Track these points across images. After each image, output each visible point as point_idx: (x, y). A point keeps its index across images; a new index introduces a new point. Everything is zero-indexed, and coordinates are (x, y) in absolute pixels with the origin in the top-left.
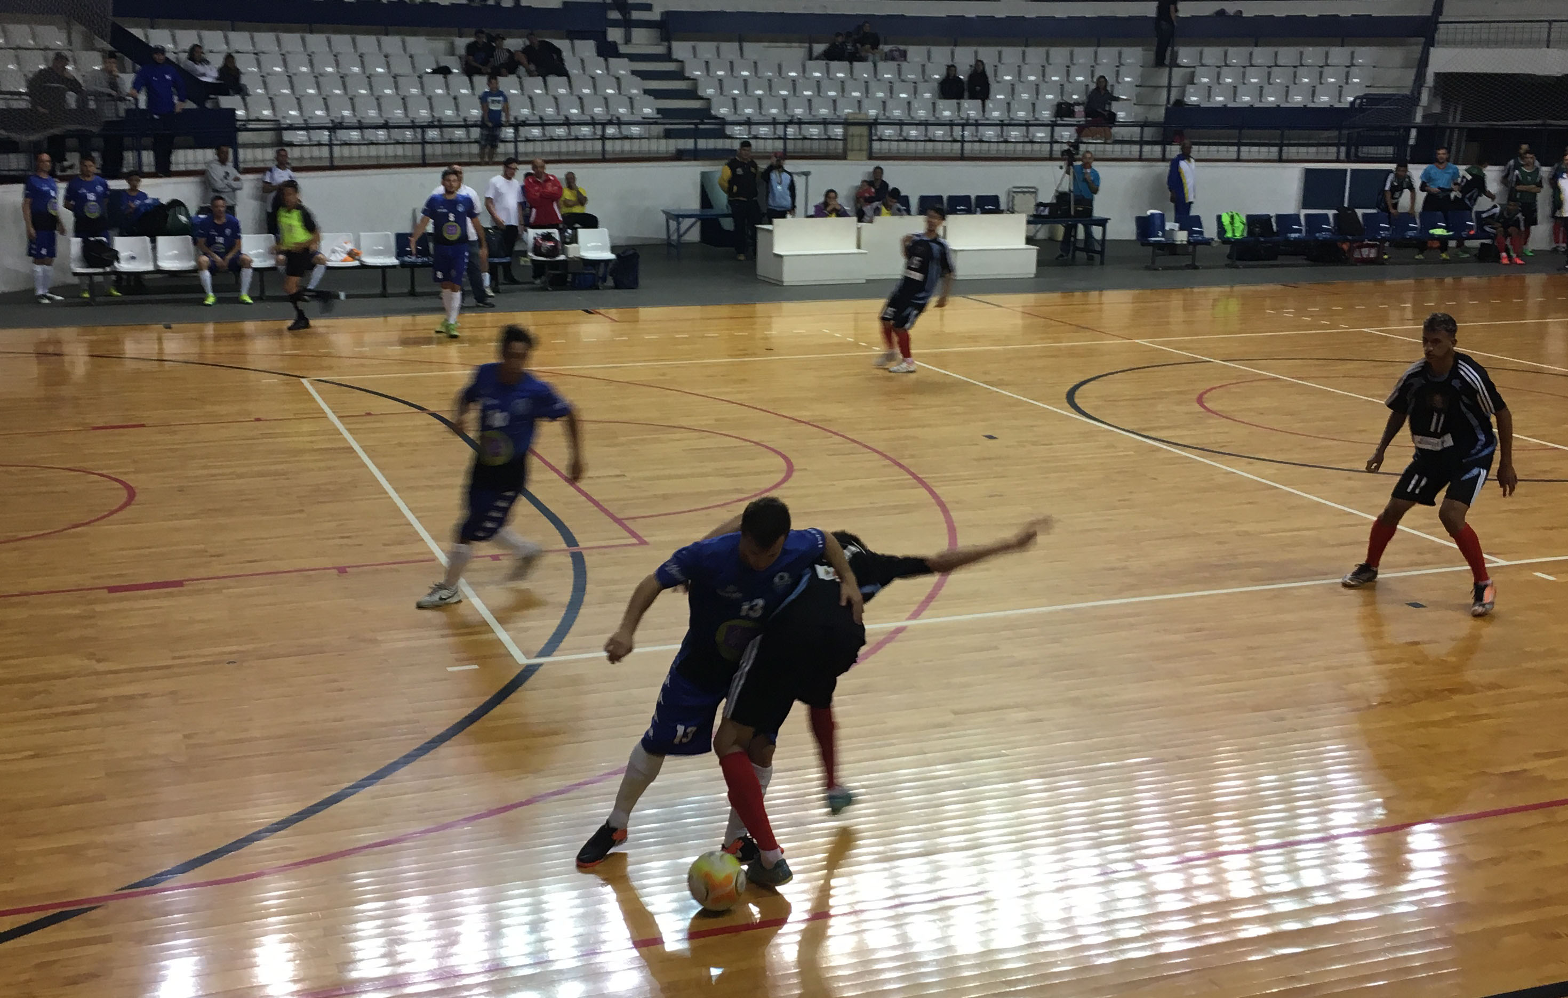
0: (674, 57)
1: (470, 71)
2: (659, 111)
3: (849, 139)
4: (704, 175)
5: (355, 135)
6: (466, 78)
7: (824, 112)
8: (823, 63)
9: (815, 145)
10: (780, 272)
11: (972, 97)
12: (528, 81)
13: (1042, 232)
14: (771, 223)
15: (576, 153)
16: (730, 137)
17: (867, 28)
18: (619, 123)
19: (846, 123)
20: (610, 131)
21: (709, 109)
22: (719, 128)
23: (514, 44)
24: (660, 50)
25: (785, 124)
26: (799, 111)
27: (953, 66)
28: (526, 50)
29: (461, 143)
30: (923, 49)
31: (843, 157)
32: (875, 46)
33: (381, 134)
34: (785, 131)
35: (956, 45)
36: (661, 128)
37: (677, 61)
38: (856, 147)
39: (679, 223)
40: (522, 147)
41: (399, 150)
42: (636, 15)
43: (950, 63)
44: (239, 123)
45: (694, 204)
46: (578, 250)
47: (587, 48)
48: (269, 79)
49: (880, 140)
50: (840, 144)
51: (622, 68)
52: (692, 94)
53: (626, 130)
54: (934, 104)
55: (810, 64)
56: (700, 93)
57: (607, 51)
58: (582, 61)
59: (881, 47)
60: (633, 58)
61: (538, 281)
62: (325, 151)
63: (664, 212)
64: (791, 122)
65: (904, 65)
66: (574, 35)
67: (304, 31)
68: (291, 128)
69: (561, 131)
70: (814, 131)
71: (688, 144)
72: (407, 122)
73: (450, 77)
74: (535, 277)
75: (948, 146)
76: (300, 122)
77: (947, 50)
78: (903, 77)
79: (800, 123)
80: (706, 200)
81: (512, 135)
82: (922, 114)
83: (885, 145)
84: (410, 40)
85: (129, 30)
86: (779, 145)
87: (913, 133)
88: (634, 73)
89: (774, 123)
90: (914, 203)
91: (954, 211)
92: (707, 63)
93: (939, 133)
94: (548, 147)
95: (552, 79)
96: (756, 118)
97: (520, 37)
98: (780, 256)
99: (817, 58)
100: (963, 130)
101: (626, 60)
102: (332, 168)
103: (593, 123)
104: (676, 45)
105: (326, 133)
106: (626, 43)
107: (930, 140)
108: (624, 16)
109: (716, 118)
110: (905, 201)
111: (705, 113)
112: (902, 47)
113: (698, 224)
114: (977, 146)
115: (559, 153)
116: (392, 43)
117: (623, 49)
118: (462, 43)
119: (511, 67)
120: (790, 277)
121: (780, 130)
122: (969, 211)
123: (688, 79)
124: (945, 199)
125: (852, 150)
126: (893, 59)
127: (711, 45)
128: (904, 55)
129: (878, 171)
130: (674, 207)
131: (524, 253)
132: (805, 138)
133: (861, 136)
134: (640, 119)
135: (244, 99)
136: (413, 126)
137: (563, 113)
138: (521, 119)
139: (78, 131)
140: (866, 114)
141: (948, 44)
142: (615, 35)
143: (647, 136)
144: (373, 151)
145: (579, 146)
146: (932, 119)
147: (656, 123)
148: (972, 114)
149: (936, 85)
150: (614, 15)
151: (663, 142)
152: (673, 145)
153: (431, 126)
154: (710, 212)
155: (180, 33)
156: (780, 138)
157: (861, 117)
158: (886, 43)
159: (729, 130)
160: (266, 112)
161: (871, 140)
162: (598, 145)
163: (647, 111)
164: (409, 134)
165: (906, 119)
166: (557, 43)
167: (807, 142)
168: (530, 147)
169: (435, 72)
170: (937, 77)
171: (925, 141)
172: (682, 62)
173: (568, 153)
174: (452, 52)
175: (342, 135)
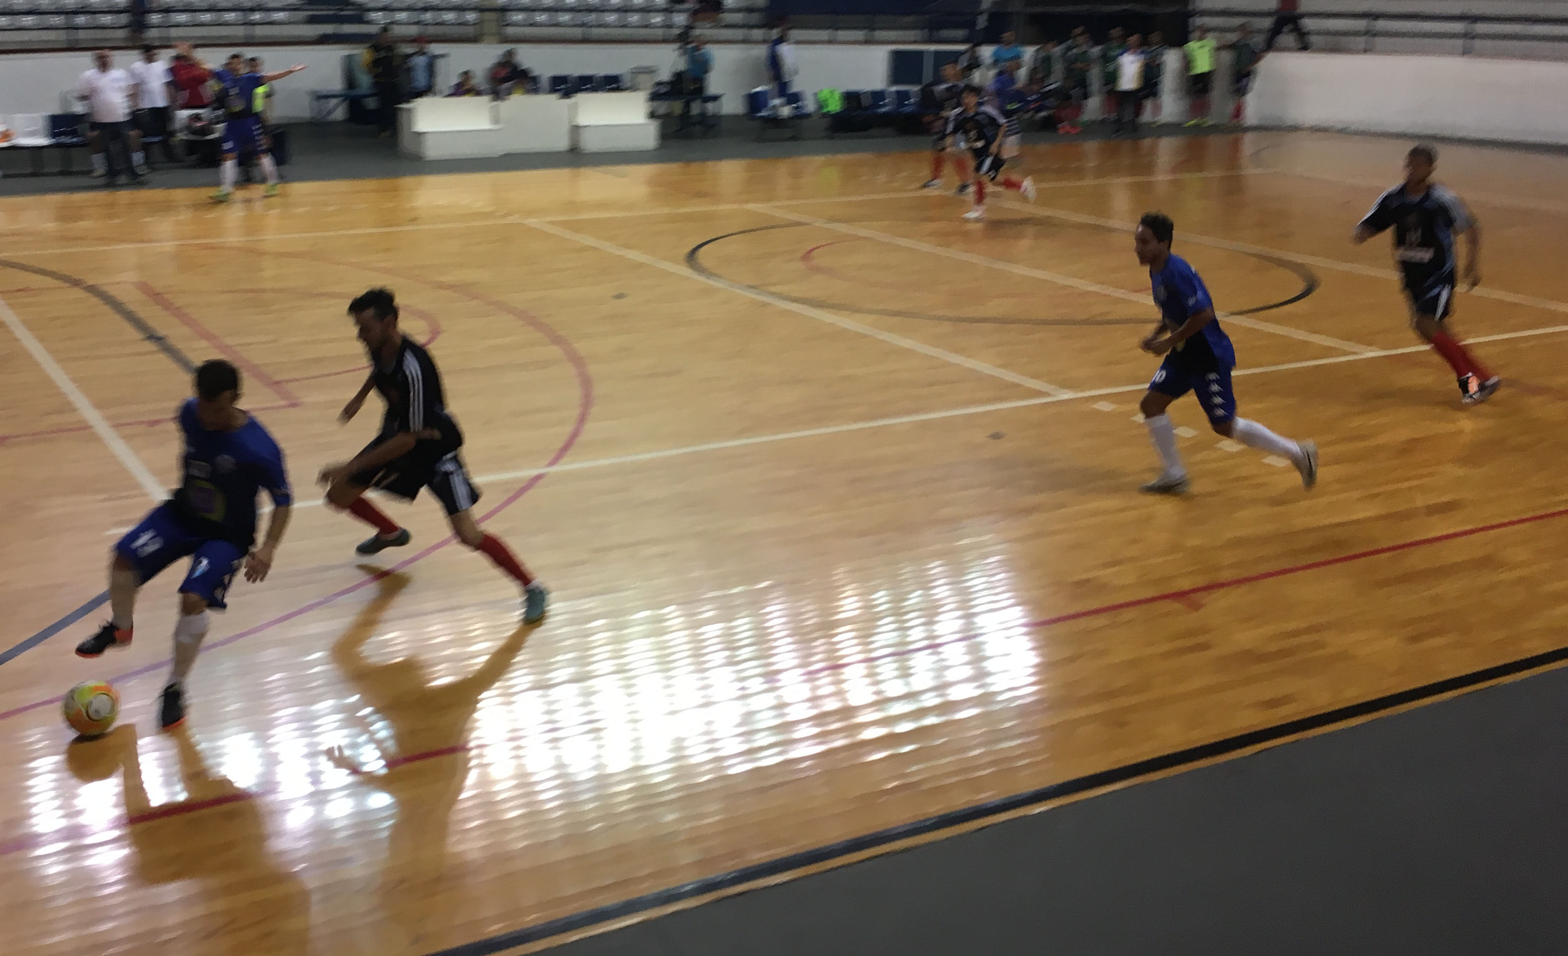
3: (482, 24)
4: (347, 57)
9: (453, 30)
10: (422, 149)
13: (663, 107)
14: (410, 102)
15: (222, 37)
16: (369, 23)
18: (263, 9)
19: (478, 9)
20: (255, 16)
25: (422, 10)
31: (476, 40)
33: (30, 20)
34: (422, 16)
36: (305, 13)
38: (488, 31)
39: (324, 103)
40: (169, 32)
41: (47, 35)
45: (337, 84)
49: (511, 24)
50: (474, 29)
53: (271, 16)
63: (309, 93)
64: (426, 8)
69: (207, 17)
70: (449, 16)
71: (330, 29)
72: (55, 7)
74: (188, 155)
75: (573, 30)
79: (435, 9)
80: (350, 81)
81: (160, 21)
83: (517, 29)
86: (418, 29)
87: (541, 18)
89: (411, 9)
91: (579, 90)
93: (564, 18)
94: (194, 32)
98: (419, 134)
100: (587, 16)
103: (237, 9)
107: (557, 25)
110: (534, 80)
113: (344, 103)
114: (599, 30)
115: (208, 38)
120: (431, 152)
121: (417, 16)
122: (595, 89)
124: (572, 79)
125: (485, 34)
129: (510, 54)
130: (318, 88)
132: (442, 24)
133: (493, 21)
134: (283, 5)
136: (61, 12)
143: (291, 21)
144: (24, 35)
145: (225, 31)
146: (557, 6)
147: (299, 9)
148: (594, 1)
151: (307, 27)
152: (314, 30)
153: (79, 12)
154: (355, 92)
156: (417, 23)
159: (369, 16)
161: (503, 25)
162: (245, 30)
164: (55, 20)
165: (533, 6)
167: (444, 27)
168: (177, 32)
171: (552, 25)
173: (213, 37)
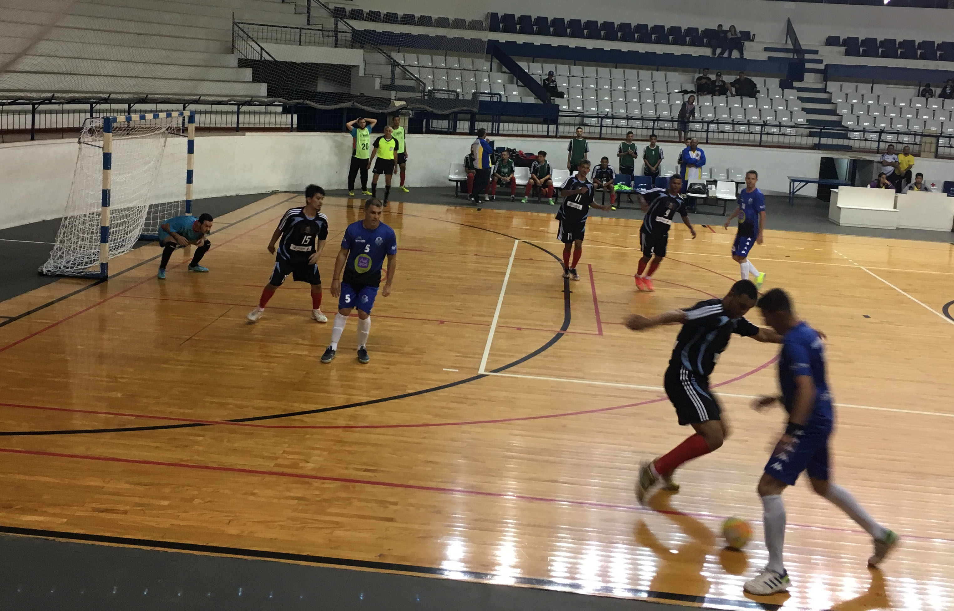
0: (827, 90)
2: (808, 120)
3: (923, 145)
14: (837, 188)
16: (849, 139)
19: (915, 134)
21: (841, 122)
22: (845, 133)
24: (820, 86)
36: (808, 130)
37: (828, 92)
38: (927, 149)
42: (809, 66)
44: (562, 112)
45: (815, 174)
47: (774, 83)
49: (943, 146)
50: (918, 147)
51: (792, 95)
52: (833, 112)
56: (838, 112)
57: (785, 85)
58: (769, 90)
60: (800, 89)
63: (789, 177)
70: (906, 139)
83: (943, 150)
84: (670, 74)
85: (518, 63)
88: (799, 98)
92: (847, 95)
96: (868, 129)
98: (840, 208)
101: (796, 90)
104: (831, 84)
109: (843, 127)
111: (839, 124)
113: (817, 186)
117: (795, 84)
123: (833, 103)
125: (924, 151)
127: (853, 85)
133: (931, 143)
134: (795, 125)
137: (747, 118)
139: (467, 110)
140: (929, 130)
143: (801, 134)
147: (804, 127)
151: (806, 138)
155: (545, 65)
157: (926, 132)
159: (850, 134)
161: (937, 146)
163: (801, 120)
172: (832, 93)
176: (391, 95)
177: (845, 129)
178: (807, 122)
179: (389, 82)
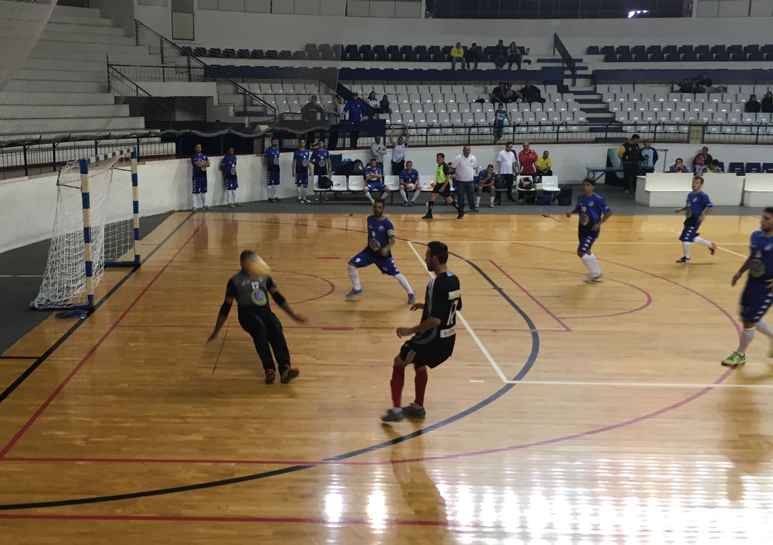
0: (597, 92)
1: (493, 101)
2: (587, 119)
3: (691, 133)
4: (608, 149)
5: (438, 131)
6: (492, 104)
7: (677, 119)
8: (679, 94)
9: (672, 136)
10: (648, 200)
11: (764, 111)
12: (522, 105)
14: (645, 175)
15: (543, 139)
16: (625, 131)
17: (705, 77)
18: (566, 125)
19: (690, 125)
20: (562, 129)
21: (615, 118)
23: (516, 88)
24: (591, 89)
25: (656, 125)
26: (663, 119)
27: (754, 95)
28: (522, 91)
29: (487, 134)
30: (737, 87)
31: (687, 142)
32: (709, 85)
33: (450, 131)
34: (656, 129)
35: (756, 85)
37: (598, 94)
38: (695, 137)
39: (594, 175)
40: (516, 137)
41: (458, 138)
42: (579, 72)
43: (752, 94)
44: (387, 126)
45: (603, 165)
46: (542, 186)
47: (553, 89)
48: (401, 106)
49: (709, 133)
50: (686, 136)
51: (570, 98)
52: (606, 110)
53: (569, 128)
54: (742, 115)
55: (671, 95)
56: (610, 110)
57: (563, 90)
58: (550, 95)
59: (712, 86)
60: (576, 93)
61: (520, 200)
62: (424, 138)
63: (587, 168)
64: (659, 124)
65: (725, 95)
66: (545, 83)
67: (418, 84)
68: (410, 128)
69: (537, 129)
70: (672, 129)
71: (603, 135)
72: (463, 125)
73: (484, 104)
74: (519, 198)
75: (749, 137)
76: (414, 125)
77: (751, 87)
78: (724, 101)
79: (664, 124)
80: (609, 163)
81: (512, 131)
82: (734, 120)
83: (712, 136)
84: (466, 87)
85: (344, 86)
86: (652, 136)
87: (728, 130)
88: (575, 100)
89: (650, 124)
90: (726, 166)
91: (749, 171)
92: (615, 95)
93: (744, 130)
94: (529, 136)
95: (534, 104)
96: (638, 123)
97: (519, 84)
98: (649, 192)
99: (676, 92)
100: (758, 129)
101: (572, 94)
102: (427, 146)
103: (553, 125)
104: (598, 86)
105: (425, 130)
106: (573, 86)
107: (738, 134)
108: (573, 73)
109: (617, 122)
110: (721, 165)
111: (612, 120)
112: (725, 86)
113: (605, 174)
114: (766, 137)
115: (535, 139)
116: (458, 88)
117: (571, 89)
118: (491, 88)
119: (514, 98)
120: (653, 202)
121: (653, 128)
122: (758, 171)
123: (604, 103)
124: (745, 165)
125: (693, 139)
126: (719, 92)
127: (618, 86)
128: (725, 90)
129: (706, 149)
130: (592, 167)
131: (515, 187)
132: (666, 132)
133: (698, 131)
134: (577, 123)
135: (390, 115)
136: (465, 127)
137: (538, 120)
138: (516, 123)
140: (702, 120)
141: (751, 84)
142: (567, 82)
143: (581, 131)
144: (446, 138)
145: (546, 136)
146: (739, 123)
147: (585, 125)
148: (764, 120)
149: (743, 105)
150: (568, 72)
151: (589, 134)
152: (594, 136)
153: (473, 126)
154: (610, 169)
155: (365, 87)
156: (652, 132)
157: (699, 122)
158: (715, 84)
159: (624, 128)
160: (399, 121)
161: (704, 134)
162: (555, 136)
163: (582, 119)
164: (462, 131)
165: (724, 122)
166: (539, 87)
167: (667, 134)
168: (521, 136)
169: (476, 101)
170: (744, 101)
171: (735, 134)
172: (602, 94)
173: (539, 139)
174: (486, 92)
175: (432, 131)
176: (244, 120)
177: (619, 124)
178: (587, 120)
179: (241, 109)
